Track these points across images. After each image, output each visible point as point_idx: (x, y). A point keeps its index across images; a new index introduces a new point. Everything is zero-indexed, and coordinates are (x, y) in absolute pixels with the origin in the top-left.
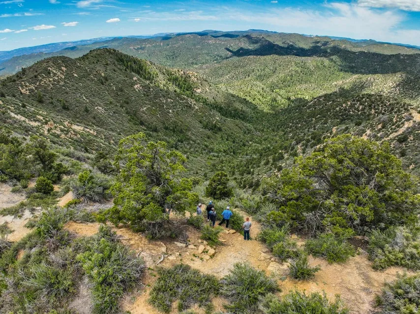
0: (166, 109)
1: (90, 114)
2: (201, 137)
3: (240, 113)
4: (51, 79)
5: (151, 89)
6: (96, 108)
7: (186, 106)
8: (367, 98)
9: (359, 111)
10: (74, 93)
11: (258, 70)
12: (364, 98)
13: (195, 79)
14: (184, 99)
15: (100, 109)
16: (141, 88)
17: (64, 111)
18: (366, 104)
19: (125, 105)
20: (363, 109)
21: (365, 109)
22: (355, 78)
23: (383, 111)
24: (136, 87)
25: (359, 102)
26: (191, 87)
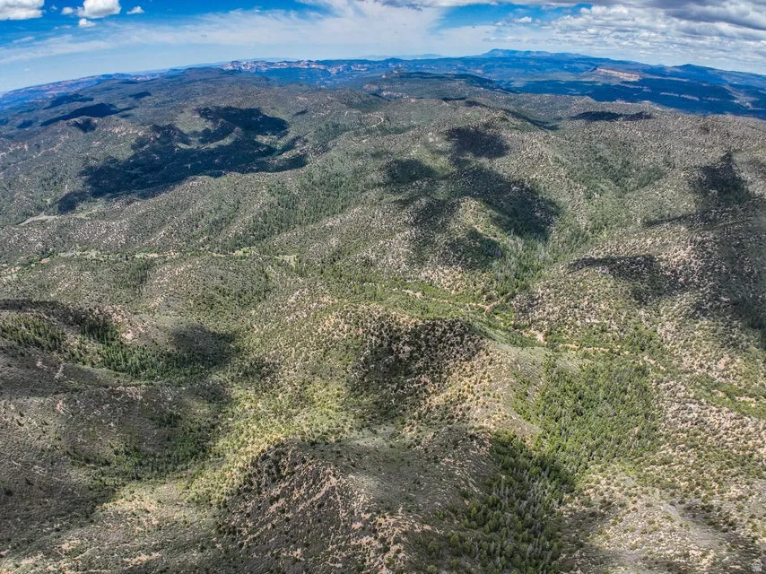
0: (106, 424)
1: (33, 485)
2: (160, 444)
5: (78, 402)
6: (33, 469)
7: (128, 403)
9: (344, 333)
11: (211, 213)
13: (119, 317)
14: (121, 392)
16: (65, 406)
23: (372, 331)
24: (58, 407)
26: (117, 333)
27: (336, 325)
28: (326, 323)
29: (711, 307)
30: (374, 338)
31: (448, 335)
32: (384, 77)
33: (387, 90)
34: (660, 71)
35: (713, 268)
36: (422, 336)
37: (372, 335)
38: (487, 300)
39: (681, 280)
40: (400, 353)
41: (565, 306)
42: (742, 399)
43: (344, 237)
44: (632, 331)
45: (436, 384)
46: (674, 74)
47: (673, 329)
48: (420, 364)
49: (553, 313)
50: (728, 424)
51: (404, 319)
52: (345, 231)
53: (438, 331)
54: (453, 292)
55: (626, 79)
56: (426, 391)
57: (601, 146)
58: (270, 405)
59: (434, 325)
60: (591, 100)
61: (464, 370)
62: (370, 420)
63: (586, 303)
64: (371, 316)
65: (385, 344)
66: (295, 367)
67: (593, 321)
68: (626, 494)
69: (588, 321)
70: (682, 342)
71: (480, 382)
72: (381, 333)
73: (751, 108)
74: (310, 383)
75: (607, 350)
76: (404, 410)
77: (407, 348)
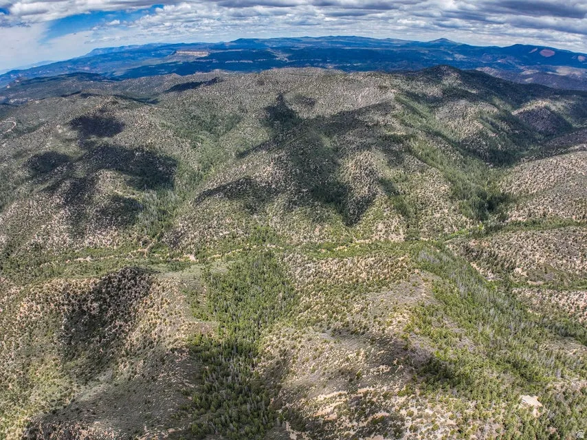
27: (30, 308)
28: (22, 310)
29: (298, 198)
30: (65, 307)
31: (123, 282)
32: (8, 87)
33: (13, 98)
34: (221, 46)
35: (291, 172)
36: (104, 290)
37: (63, 305)
38: (143, 245)
39: (273, 186)
40: (91, 311)
41: (202, 229)
42: (338, 249)
43: (10, 232)
44: (253, 230)
45: (129, 323)
46: (232, 47)
47: (279, 220)
48: (110, 313)
49: (195, 237)
50: (335, 268)
51: (84, 282)
52: (9, 227)
53: (114, 282)
54: (115, 247)
55: (199, 56)
56: (123, 331)
57: (193, 108)
58: (6, 396)
59: (110, 278)
60: (178, 76)
61: (146, 303)
62: (90, 373)
63: (216, 222)
64: (56, 290)
65: (77, 308)
66: (11, 356)
67: (225, 233)
68: (292, 339)
69: (221, 234)
70: (287, 227)
71: (162, 308)
72: (70, 301)
73: (288, 61)
74: (29, 365)
75: (241, 250)
76: (113, 353)
77: (95, 305)
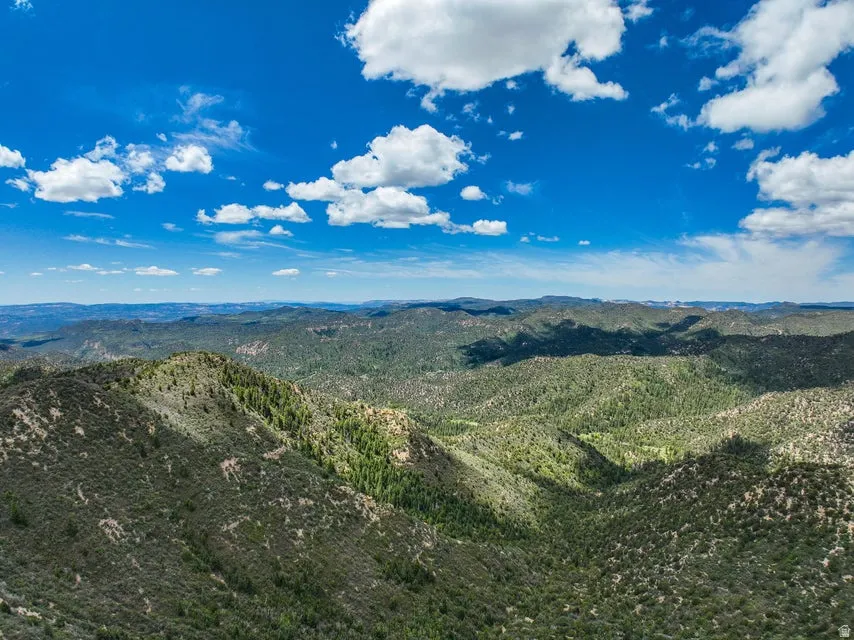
0: (290, 526)
1: (77, 541)
2: (372, 608)
3: (499, 511)
4: (10, 440)
5: (263, 473)
6: (102, 522)
7: (348, 515)
8: (804, 476)
9: (785, 513)
10: (57, 480)
11: (555, 388)
12: (795, 475)
13: (399, 427)
14: (345, 495)
15: (112, 527)
16: (237, 468)
17: (13, 529)
18: (803, 492)
19: (186, 513)
20: (796, 508)
21: (799, 506)
22: (765, 401)
24: (226, 463)
25: (783, 489)
26: (387, 445)
